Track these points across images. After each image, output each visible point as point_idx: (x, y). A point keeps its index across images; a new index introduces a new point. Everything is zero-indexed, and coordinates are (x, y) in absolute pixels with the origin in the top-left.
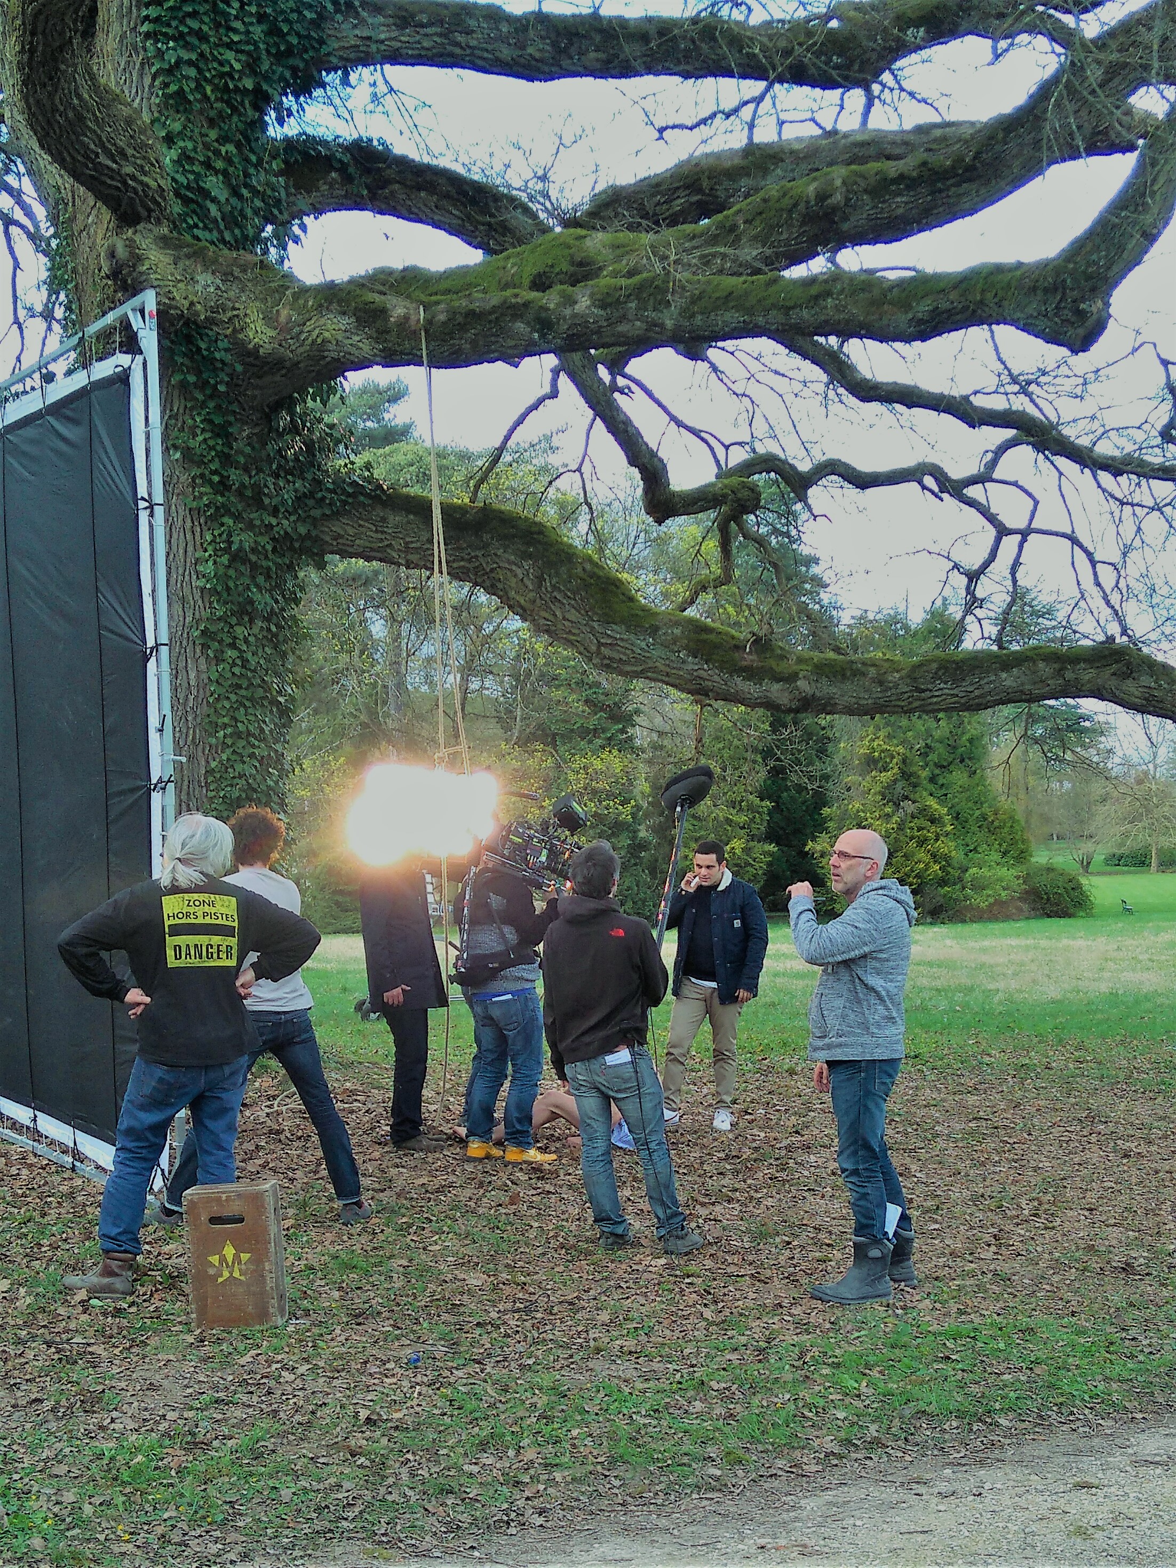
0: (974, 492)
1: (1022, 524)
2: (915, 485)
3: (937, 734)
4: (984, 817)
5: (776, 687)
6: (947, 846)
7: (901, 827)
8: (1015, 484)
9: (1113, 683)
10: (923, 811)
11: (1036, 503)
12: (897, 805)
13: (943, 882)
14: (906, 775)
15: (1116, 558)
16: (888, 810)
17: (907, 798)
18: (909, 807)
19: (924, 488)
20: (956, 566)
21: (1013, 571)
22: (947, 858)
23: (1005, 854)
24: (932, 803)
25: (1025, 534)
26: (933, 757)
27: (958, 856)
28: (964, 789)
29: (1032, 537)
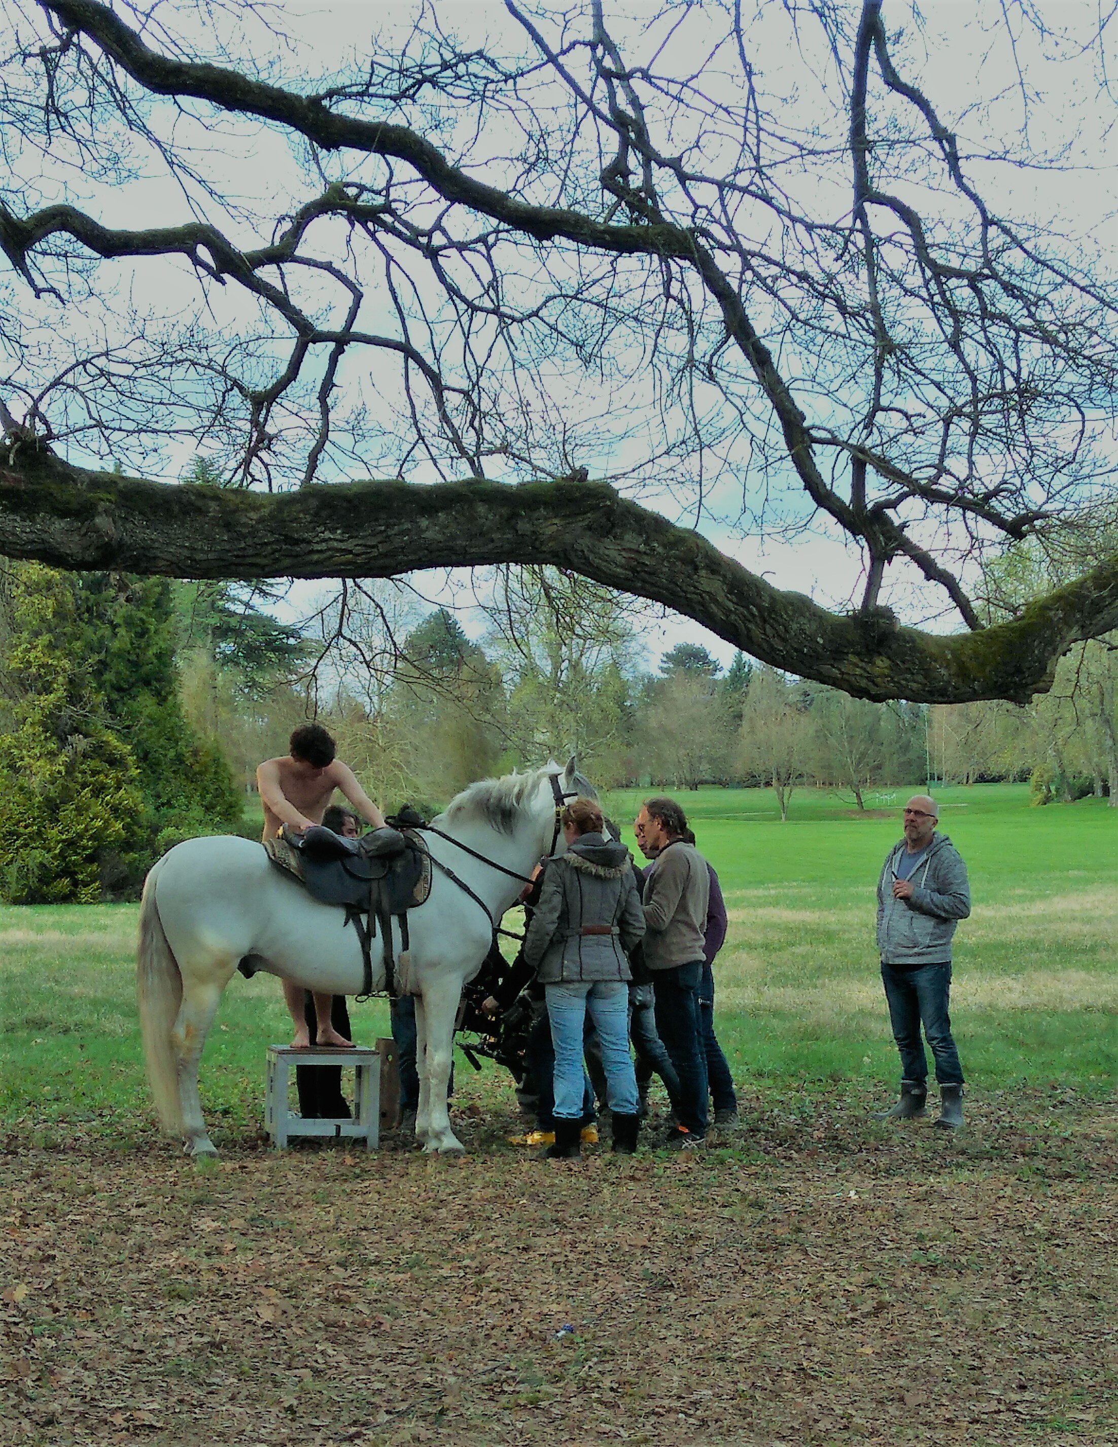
0: (267, 273)
1: (336, 325)
2: (182, 258)
3: (115, 645)
4: (179, 759)
5: (59, 525)
6: (130, 797)
7: (70, 768)
8: (328, 267)
10: (99, 750)
11: (358, 298)
12: (63, 741)
13: (128, 846)
14: (74, 698)
15: (465, 385)
16: (52, 746)
17: (76, 730)
18: (80, 743)
19: (197, 262)
20: (236, 383)
21: (323, 396)
22: (132, 813)
23: (208, 808)
24: (111, 738)
25: (342, 340)
26: (108, 676)
27: (147, 810)
28: (154, 722)
29: (353, 349)
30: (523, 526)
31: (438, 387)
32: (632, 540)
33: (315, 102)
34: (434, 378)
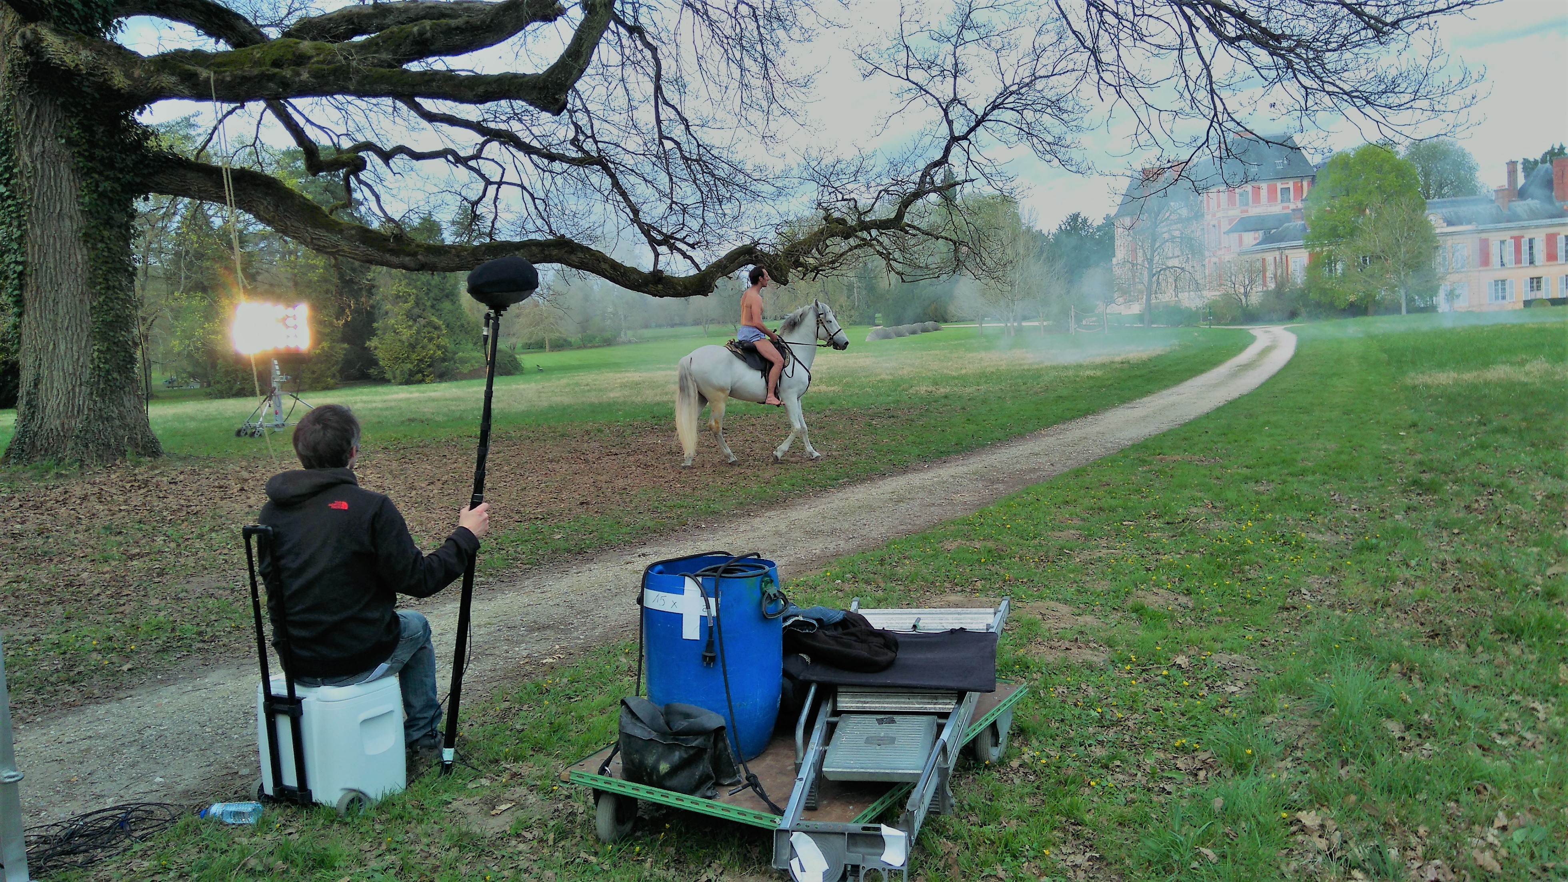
0: (472, 163)
1: (498, 180)
2: (443, 160)
3: (433, 283)
4: (462, 326)
6: (444, 341)
7: (418, 332)
8: (493, 160)
9: (566, 256)
10: (430, 324)
11: (504, 170)
12: (415, 321)
13: (444, 360)
14: (417, 304)
15: (543, 196)
16: (410, 323)
17: (420, 317)
18: (422, 321)
19: (448, 161)
20: (465, 199)
21: (495, 202)
22: (445, 347)
23: (475, 344)
24: (434, 319)
25: (500, 184)
26: (432, 295)
27: (451, 346)
28: (451, 312)
29: (503, 186)
30: (546, 252)
31: (533, 199)
32: (580, 255)
33: (479, 122)
34: (532, 195)
